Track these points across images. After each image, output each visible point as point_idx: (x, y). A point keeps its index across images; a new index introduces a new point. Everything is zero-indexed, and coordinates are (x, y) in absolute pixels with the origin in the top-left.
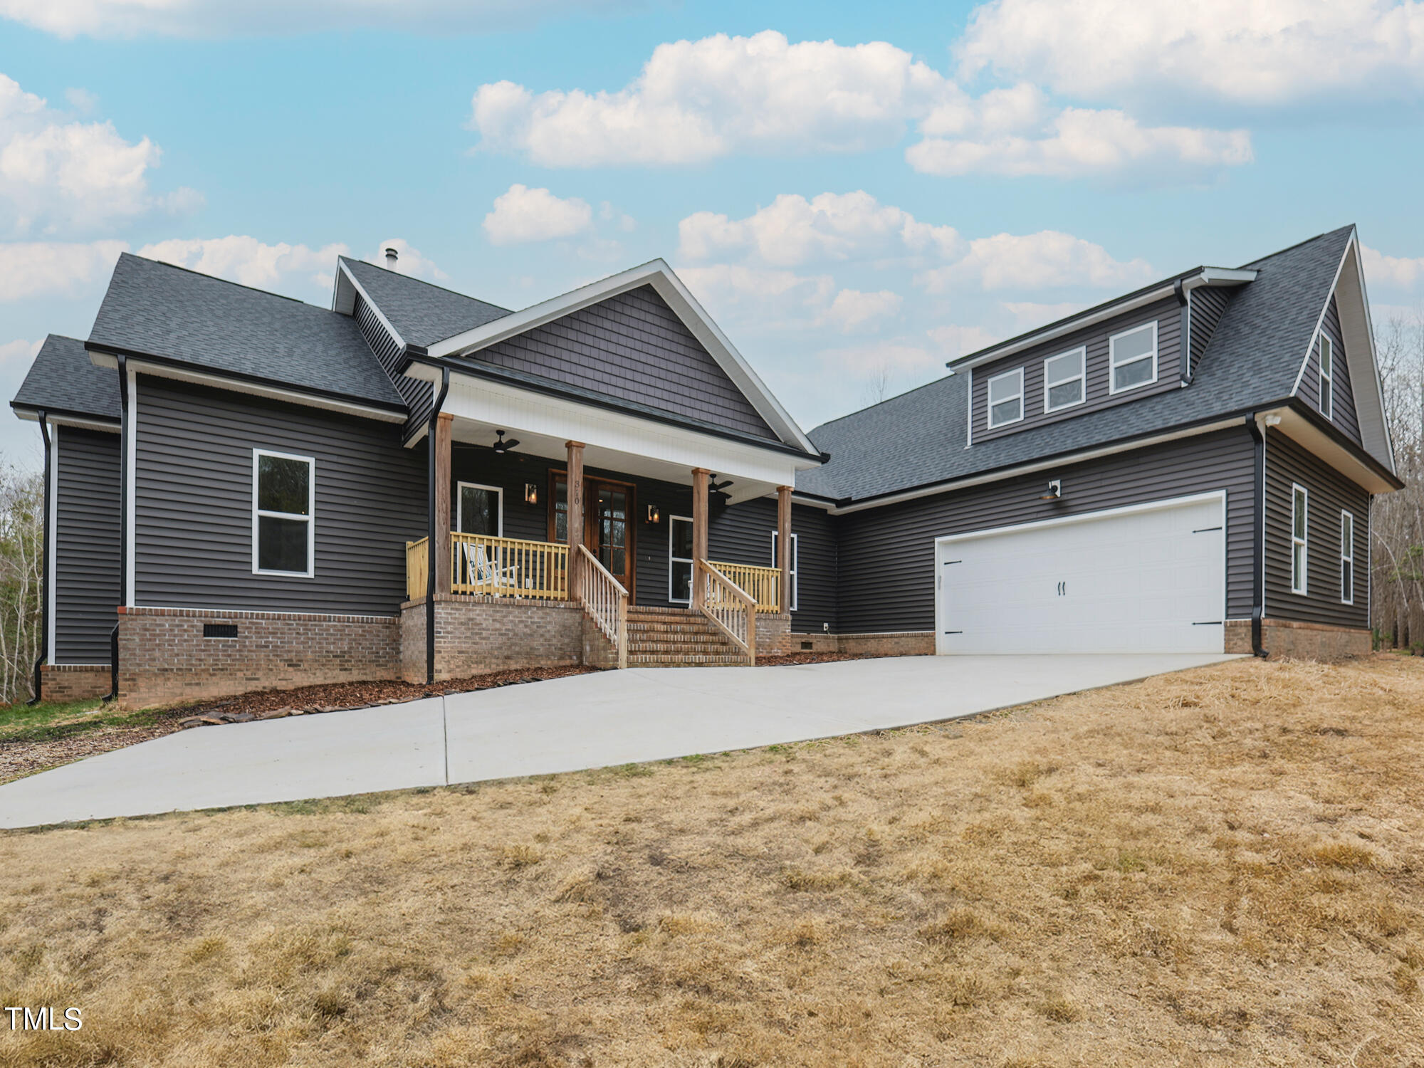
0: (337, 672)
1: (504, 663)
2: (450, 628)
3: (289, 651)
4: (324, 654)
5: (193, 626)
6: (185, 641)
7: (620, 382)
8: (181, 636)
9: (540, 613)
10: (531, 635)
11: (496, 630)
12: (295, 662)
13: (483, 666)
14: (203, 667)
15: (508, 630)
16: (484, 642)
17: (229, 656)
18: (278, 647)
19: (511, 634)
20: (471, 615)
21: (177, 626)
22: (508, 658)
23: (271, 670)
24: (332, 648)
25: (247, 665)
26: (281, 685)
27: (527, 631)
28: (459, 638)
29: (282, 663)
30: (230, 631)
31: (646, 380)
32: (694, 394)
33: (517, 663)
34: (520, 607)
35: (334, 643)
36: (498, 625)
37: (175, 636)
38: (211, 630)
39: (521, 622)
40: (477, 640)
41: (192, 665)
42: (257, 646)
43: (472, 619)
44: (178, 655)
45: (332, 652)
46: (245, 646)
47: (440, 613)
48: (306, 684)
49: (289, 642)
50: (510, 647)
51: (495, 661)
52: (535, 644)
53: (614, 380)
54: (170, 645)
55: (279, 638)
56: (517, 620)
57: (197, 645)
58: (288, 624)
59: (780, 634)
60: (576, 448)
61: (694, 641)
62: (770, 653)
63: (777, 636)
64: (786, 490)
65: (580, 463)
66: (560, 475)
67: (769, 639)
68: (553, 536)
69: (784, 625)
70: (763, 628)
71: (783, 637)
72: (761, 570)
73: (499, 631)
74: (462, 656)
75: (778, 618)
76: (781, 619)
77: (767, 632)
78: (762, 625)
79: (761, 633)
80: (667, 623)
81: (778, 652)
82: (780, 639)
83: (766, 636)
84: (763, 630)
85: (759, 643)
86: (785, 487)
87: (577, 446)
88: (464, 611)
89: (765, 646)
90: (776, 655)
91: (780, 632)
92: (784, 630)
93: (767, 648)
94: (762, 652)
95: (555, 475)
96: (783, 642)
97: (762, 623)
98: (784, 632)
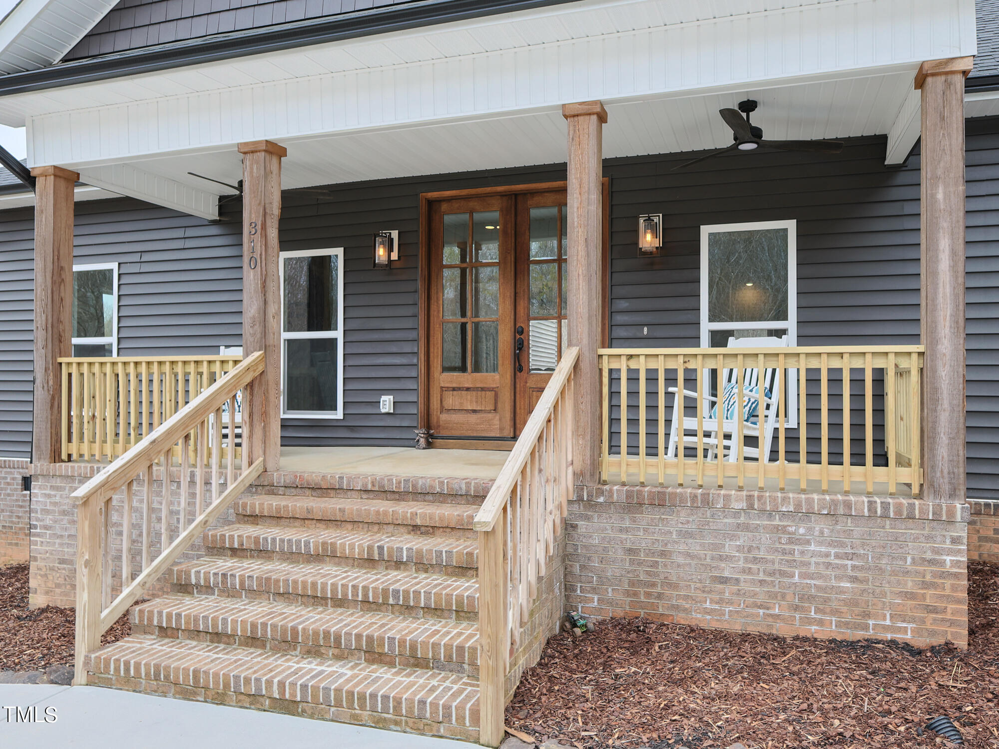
2: (48, 520)
5: (13, 479)
6: (8, 495)
21: (3, 478)
28: (62, 537)
41: (13, 522)
44: (3, 511)
47: (37, 495)
59: (910, 568)
60: (251, 154)
61: (401, 603)
62: (857, 626)
63: (894, 573)
64: (933, 75)
65: (259, 183)
66: (449, 200)
67: (854, 579)
68: (436, 313)
69: (929, 538)
70: (821, 543)
71: (928, 578)
72: (846, 356)
73: (117, 527)
74: (64, 569)
75: (895, 513)
76: (911, 517)
77: (842, 558)
78: (817, 533)
79: (813, 560)
80: (423, 529)
81: (899, 630)
82: (910, 584)
83: (838, 572)
84: (823, 549)
85: (806, 590)
86: (926, 67)
87: (252, 152)
88: (67, 491)
89: (834, 604)
90: (889, 637)
91: (909, 560)
92: (929, 555)
93: (844, 609)
94: (821, 623)
95: (440, 201)
96: (924, 595)
97: (817, 529)
98: (931, 562)
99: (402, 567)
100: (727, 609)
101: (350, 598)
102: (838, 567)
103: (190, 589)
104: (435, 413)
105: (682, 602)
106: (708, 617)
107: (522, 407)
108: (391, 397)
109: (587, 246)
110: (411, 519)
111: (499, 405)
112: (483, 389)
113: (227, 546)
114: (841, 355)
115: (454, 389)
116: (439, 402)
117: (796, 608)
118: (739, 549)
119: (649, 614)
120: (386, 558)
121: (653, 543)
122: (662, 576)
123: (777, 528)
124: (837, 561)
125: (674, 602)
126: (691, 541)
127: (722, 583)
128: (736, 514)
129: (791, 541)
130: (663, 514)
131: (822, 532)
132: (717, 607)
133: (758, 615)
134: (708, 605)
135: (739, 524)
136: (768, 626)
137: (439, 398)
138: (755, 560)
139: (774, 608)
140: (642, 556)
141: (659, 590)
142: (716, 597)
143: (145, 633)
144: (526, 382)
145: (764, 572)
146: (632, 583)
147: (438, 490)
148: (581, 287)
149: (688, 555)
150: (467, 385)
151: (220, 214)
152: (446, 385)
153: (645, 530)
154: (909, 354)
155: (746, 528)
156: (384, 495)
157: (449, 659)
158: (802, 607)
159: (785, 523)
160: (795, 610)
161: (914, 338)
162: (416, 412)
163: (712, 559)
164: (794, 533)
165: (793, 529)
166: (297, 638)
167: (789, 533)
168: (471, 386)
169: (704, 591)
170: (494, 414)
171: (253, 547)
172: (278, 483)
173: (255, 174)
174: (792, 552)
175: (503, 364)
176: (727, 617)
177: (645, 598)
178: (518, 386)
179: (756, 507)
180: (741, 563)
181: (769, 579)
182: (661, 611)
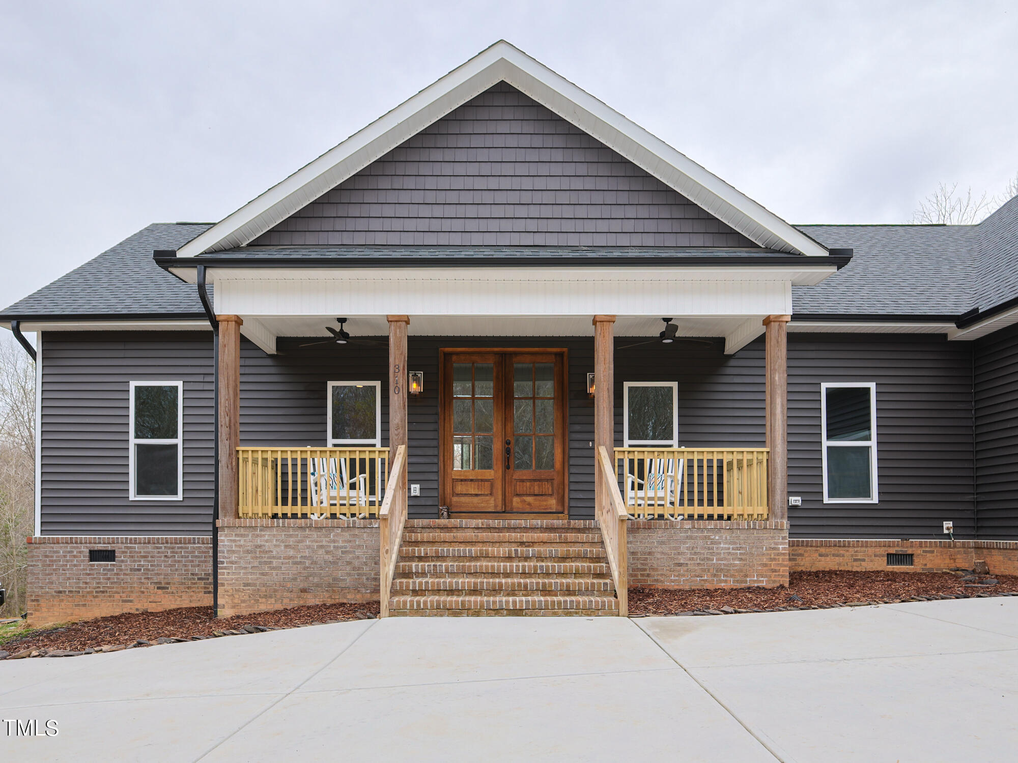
0: (202, 594)
1: (299, 597)
2: (234, 558)
3: (158, 574)
4: (190, 576)
5: (80, 552)
6: (75, 565)
7: (458, 225)
8: (72, 561)
9: (347, 535)
10: (334, 563)
11: (290, 558)
12: (163, 585)
13: (273, 600)
14: (88, 590)
15: (305, 557)
16: (274, 572)
17: (109, 579)
18: (148, 570)
19: (308, 563)
20: (259, 541)
21: (69, 552)
22: (304, 591)
23: (143, 592)
24: (197, 570)
25: (123, 588)
26: (152, 608)
27: (329, 558)
28: (246, 568)
29: (153, 586)
30: (108, 555)
31: (498, 211)
32: (581, 212)
33: (315, 597)
34: (319, 528)
35: (199, 566)
36: (291, 553)
37: (67, 561)
38: (95, 555)
39: (322, 547)
40: (266, 569)
41: (79, 587)
42: (131, 570)
43: (260, 546)
44: (69, 579)
45: (197, 574)
46: (121, 570)
47: (223, 541)
48: (173, 607)
49: (158, 565)
50: (307, 577)
51: (289, 594)
52: (339, 574)
53: (447, 225)
54: (64, 570)
55: (149, 561)
56: (315, 544)
57: (84, 569)
58: (157, 548)
59: (765, 552)
60: (396, 323)
61: (544, 572)
62: (742, 582)
63: (758, 555)
64: (774, 321)
65: (401, 341)
66: (458, 354)
67: (741, 559)
68: (449, 429)
69: (773, 538)
70: (726, 543)
71: (772, 556)
72: (735, 453)
73: (293, 559)
74: (249, 590)
75: (759, 527)
76: (765, 528)
77: (735, 550)
78: (724, 539)
79: (723, 551)
80: (527, 544)
81: (760, 581)
82: (765, 560)
83: (734, 557)
84: (727, 546)
85: (719, 566)
86: (771, 317)
87: (396, 321)
88: (250, 537)
89: (732, 572)
90: (756, 585)
91: (764, 548)
92: (773, 546)
93: (737, 574)
94: (726, 581)
95: (451, 354)
96: (771, 564)
97: (724, 536)
98: (774, 549)
99: (528, 560)
100: (682, 579)
101: (515, 572)
102: (734, 554)
103: (411, 576)
104: (448, 497)
105: (659, 577)
106: (673, 584)
107: (510, 492)
108: (419, 485)
109: (608, 392)
110: (520, 539)
111: (494, 491)
112: (482, 480)
113: (417, 555)
114: (733, 452)
115: (462, 480)
116: (451, 489)
117: (715, 575)
118: (688, 548)
119: (643, 585)
120: (519, 556)
121: (645, 548)
122: (649, 565)
123: (705, 536)
124: (733, 551)
125: (656, 578)
126: (664, 546)
127: (679, 566)
128: (686, 531)
129: (712, 543)
130: (650, 533)
131: (726, 538)
132: (677, 578)
133: (697, 581)
134: (673, 578)
135: (687, 536)
136: (702, 585)
137: (451, 486)
138: (695, 553)
139: (704, 576)
140: (639, 556)
141: (648, 572)
142: (677, 574)
143: (403, 595)
144: (512, 476)
145: (700, 559)
146: (633, 570)
147: (524, 525)
148: (605, 414)
149: (663, 553)
150: (471, 478)
151: (277, 349)
152: (456, 478)
153: (641, 542)
154: (763, 452)
155: (691, 538)
156: (489, 530)
157: (587, 590)
158: (718, 575)
159: (710, 534)
160: (714, 576)
161: (762, 443)
162: (436, 495)
163: (674, 554)
164: (713, 539)
165: (713, 537)
166: (502, 587)
167: (711, 539)
168: (475, 478)
169: (670, 571)
170: (490, 497)
171: (434, 555)
172: (417, 526)
173: (398, 335)
174: (712, 549)
175: (496, 464)
176: (682, 583)
177: (640, 576)
178: (507, 478)
179: (696, 527)
180: (689, 556)
181: (702, 562)
182: (649, 583)
